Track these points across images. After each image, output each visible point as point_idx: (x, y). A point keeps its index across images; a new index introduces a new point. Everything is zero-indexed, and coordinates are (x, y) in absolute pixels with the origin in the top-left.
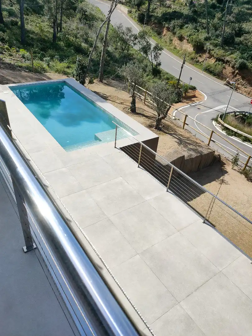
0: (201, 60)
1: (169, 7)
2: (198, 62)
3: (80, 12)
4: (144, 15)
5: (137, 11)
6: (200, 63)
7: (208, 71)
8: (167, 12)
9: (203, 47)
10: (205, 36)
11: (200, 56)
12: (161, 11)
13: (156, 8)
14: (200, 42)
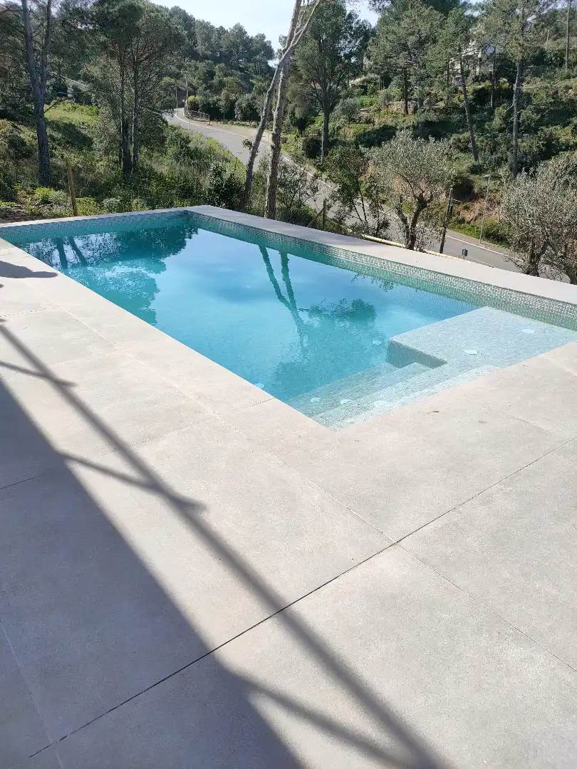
0: (468, 216)
1: (368, 121)
2: (463, 221)
3: (173, 141)
4: (318, 142)
5: (298, 137)
6: (469, 223)
7: (495, 236)
8: (367, 131)
9: (472, 188)
10: (470, 165)
11: (466, 208)
12: (352, 131)
13: (339, 128)
14: (461, 178)
